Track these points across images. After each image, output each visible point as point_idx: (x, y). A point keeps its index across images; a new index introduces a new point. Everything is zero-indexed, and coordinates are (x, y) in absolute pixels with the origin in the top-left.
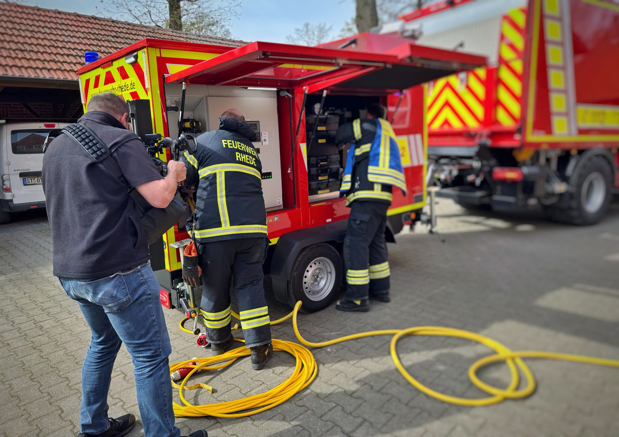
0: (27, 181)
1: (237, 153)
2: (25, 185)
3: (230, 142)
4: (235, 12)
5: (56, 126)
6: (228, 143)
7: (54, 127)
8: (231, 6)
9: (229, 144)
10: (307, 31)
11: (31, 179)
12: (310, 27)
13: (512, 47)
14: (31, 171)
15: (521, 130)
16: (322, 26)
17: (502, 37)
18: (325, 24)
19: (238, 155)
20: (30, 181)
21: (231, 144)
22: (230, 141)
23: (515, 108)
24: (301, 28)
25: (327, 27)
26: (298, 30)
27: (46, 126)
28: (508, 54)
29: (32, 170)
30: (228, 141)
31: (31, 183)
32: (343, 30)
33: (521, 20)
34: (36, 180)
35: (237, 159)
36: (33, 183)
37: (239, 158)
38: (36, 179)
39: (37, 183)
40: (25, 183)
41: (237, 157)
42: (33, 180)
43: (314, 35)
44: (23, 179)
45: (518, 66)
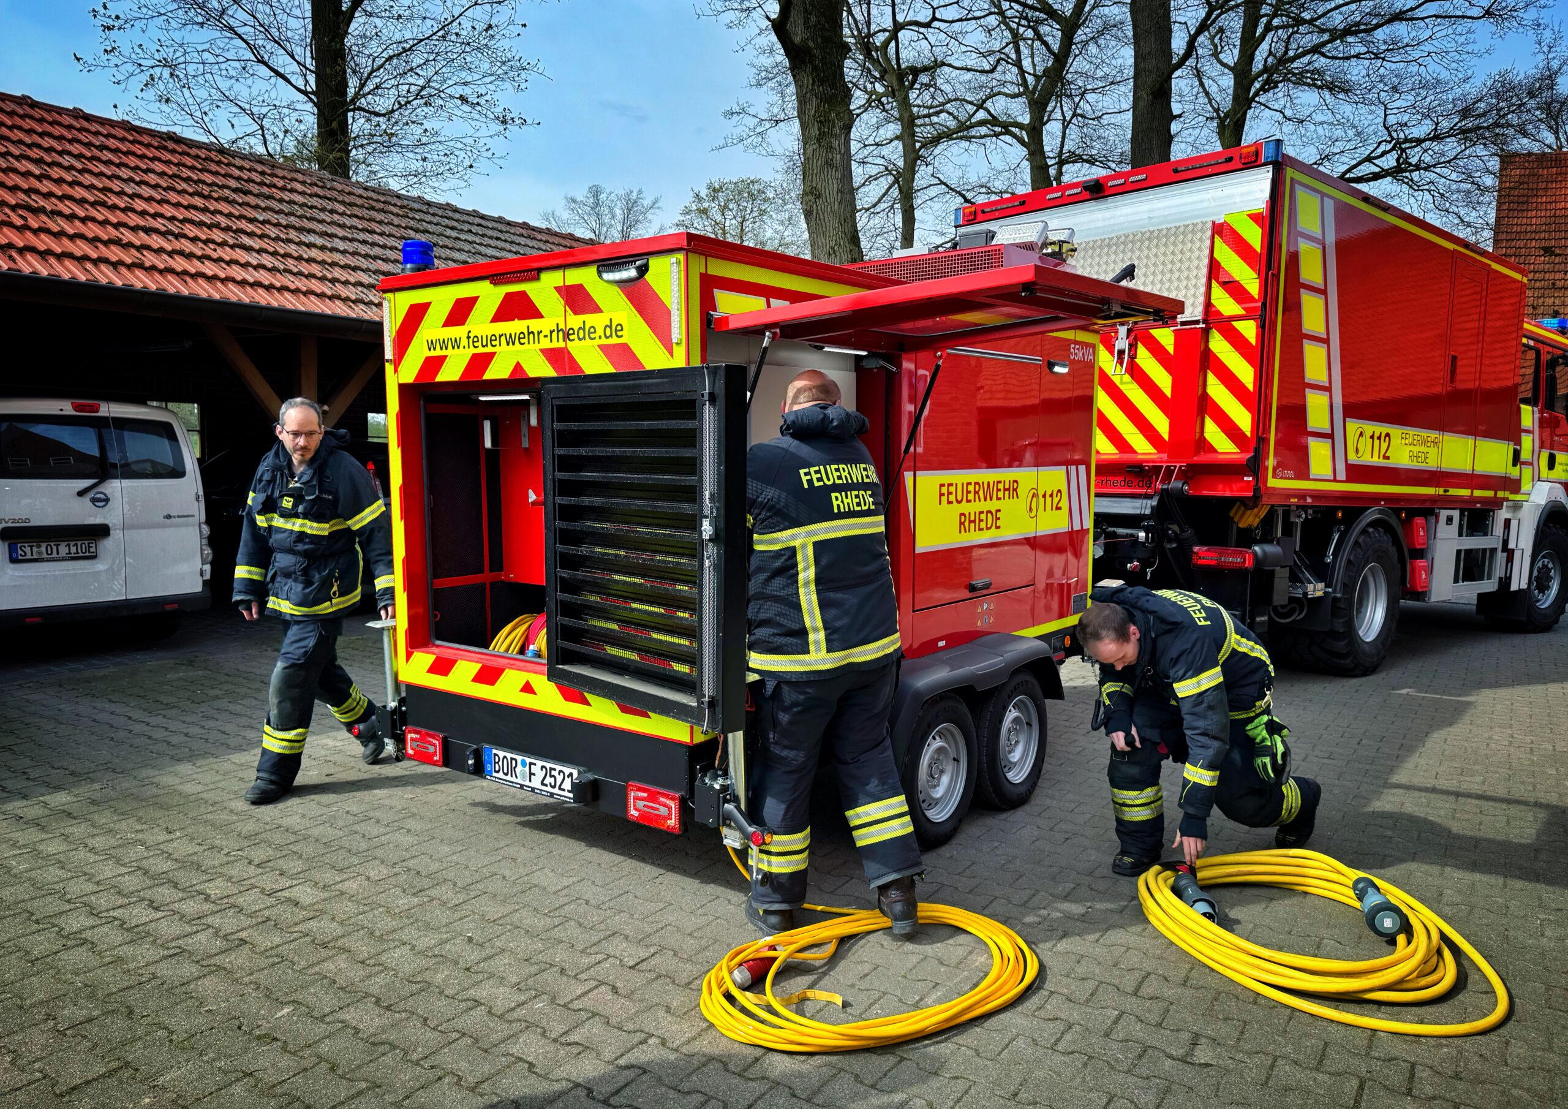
0: (20, 552)
1: (833, 495)
2: (14, 560)
3: (816, 472)
4: (488, 150)
5: (101, 409)
6: (813, 473)
7: (97, 411)
8: (478, 134)
9: (815, 477)
10: (597, 204)
11: (31, 547)
12: (603, 196)
13: (1235, 289)
14: (32, 524)
15: (1255, 466)
16: (634, 196)
17: (1214, 269)
18: (640, 192)
19: (837, 499)
20: (28, 550)
21: (819, 476)
22: (817, 468)
23: (1243, 419)
24: (580, 198)
25: (647, 202)
26: (574, 201)
27: (76, 407)
28: (1226, 305)
29: (38, 521)
30: (812, 469)
31: (29, 556)
32: (687, 211)
33: (1254, 236)
34: (43, 549)
35: (836, 511)
36: (35, 556)
37: (838, 506)
38: (44, 545)
39: (45, 556)
40: (14, 555)
41: (835, 503)
42: (35, 549)
43: (613, 217)
44: (9, 545)
45: (1248, 329)
